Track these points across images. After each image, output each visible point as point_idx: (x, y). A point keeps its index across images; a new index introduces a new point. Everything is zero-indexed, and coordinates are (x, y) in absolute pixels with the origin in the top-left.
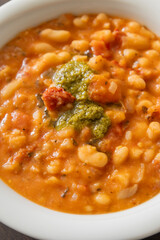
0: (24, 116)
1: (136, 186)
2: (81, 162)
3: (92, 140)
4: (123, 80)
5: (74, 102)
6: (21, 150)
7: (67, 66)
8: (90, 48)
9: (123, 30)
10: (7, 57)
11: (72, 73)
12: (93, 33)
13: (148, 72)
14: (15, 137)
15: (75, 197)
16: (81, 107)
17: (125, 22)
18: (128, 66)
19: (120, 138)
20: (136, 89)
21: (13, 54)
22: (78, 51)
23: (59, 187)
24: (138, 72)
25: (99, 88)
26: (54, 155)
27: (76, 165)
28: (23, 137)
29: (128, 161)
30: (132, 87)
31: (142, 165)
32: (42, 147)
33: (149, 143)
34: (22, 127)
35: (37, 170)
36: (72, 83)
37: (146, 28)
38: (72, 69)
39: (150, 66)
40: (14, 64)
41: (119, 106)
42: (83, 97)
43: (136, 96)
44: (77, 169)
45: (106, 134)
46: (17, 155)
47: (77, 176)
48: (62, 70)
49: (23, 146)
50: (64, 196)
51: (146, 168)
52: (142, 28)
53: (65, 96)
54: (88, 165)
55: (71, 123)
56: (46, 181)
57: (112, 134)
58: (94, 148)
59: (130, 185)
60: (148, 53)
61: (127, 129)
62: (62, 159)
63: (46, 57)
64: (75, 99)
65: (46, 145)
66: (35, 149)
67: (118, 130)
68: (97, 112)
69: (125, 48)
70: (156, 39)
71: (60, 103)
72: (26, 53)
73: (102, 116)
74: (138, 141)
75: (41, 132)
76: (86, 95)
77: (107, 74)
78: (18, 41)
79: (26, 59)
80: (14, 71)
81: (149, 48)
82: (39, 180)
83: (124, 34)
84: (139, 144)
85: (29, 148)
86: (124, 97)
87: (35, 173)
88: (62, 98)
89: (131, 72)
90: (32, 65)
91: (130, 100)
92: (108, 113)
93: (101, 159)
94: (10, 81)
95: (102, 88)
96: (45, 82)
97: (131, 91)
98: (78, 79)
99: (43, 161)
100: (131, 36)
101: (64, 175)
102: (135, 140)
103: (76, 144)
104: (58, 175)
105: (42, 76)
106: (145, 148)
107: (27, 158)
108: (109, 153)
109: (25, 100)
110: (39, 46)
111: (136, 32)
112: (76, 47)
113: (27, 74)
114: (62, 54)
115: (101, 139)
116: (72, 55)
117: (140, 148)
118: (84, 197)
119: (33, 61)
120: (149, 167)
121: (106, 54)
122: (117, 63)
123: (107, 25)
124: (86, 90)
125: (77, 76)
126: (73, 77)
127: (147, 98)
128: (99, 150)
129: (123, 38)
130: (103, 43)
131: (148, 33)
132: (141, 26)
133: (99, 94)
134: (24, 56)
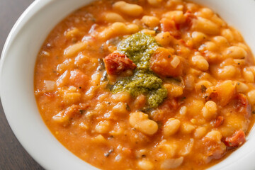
0: (83, 76)
1: (182, 158)
2: (131, 127)
3: (145, 108)
4: (187, 59)
5: (134, 69)
6: (73, 106)
7: (134, 36)
8: (159, 25)
9: (196, 14)
10: (77, 21)
11: (137, 43)
12: (165, 12)
13: (213, 56)
14: (70, 93)
15: (118, 158)
16: (140, 75)
17: (199, 7)
18: (194, 47)
19: (174, 112)
20: (199, 69)
21: (84, 19)
22: (147, 26)
23: (105, 146)
24: (203, 54)
25: (161, 60)
26: (105, 115)
27: (126, 129)
28: (78, 94)
29: (178, 134)
30: (195, 67)
31: (192, 140)
32: (94, 107)
33: (202, 121)
34: (78, 85)
35: (86, 127)
36: (136, 52)
37: (218, 16)
38: (138, 39)
39: (217, 50)
40: (83, 28)
41: (178, 81)
42: (144, 66)
43: (197, 76)
44: (125, 132)
45: (160, 105)
46: (69, 109)
47: (124, 139)
48: (128, 39)
49: (77, 102)
50: (108, 156)
51: (195, 144)
52: (215, 15)
53: (127, 62)
54: (137, 130)
55: (127, 88)
56: (93, 139)
57: (166, 106)
58: (147, 115)
59: (176, 156)
60: (216, 39)
61: (183, 105)
62: (113, 122)
63: (115, 26)
64: (136, 67)
65: (99, 105)
66: (87, 107)
67: (174, 103)
68: (156, 82)
69: (194, 30)
70: (227, 27)
71: (120, 68)
72: (96, 20)
73: (160, 87)
74: (192, 117)
75: (96, 93)
76: (147, 65)
77: (172, 50)
78: (91, 8)
79: (95, 25)
80: (81, 33)
81: (219, 34)
82: (85, 136)
83: (196, 18)
84: (192, 120)
85: (81, 106)
86: (185, 74)
87: (83, 130)
88: (124, 63)
89: (196, 53)
90: (100, 31)
91: (190, 78)
92: (166, 86)
93: (151, 126)
94: (75, 42)
95: (164, 61)
96: (109, 48)
97: (193, 70)
98: (142, 49)
99: (93, 120)
100: (201, 20)
101: (112, 137)
102: (188, 116)
103: (129, 109)
104: (106, 135)
105: (107, 42)
106: (197, 125)
107: (78, 114)
108: (161, 123)
109: (87, 62)
110: (109, 15)
111: (208, 17)
112: (146, 23)
113: (94, 38)
114: (131, 26)
115: (155, 108)
116: (141, 29)
117: (193, 124)
118: (127, 160)
119: (102, 28)
120: (199, 143)
121: (175, 32)
122: (184, 43)
123: (180, 7)
124: (148, 60)
125: (142, 46)
126: (138, 46)
127: (208, 79)
128: (150, 118)
129: (194, 21)
130: (173, 22)
131: (219, 20)
132: (213, 14)
133: (160, 66)
134: (94, 22)
